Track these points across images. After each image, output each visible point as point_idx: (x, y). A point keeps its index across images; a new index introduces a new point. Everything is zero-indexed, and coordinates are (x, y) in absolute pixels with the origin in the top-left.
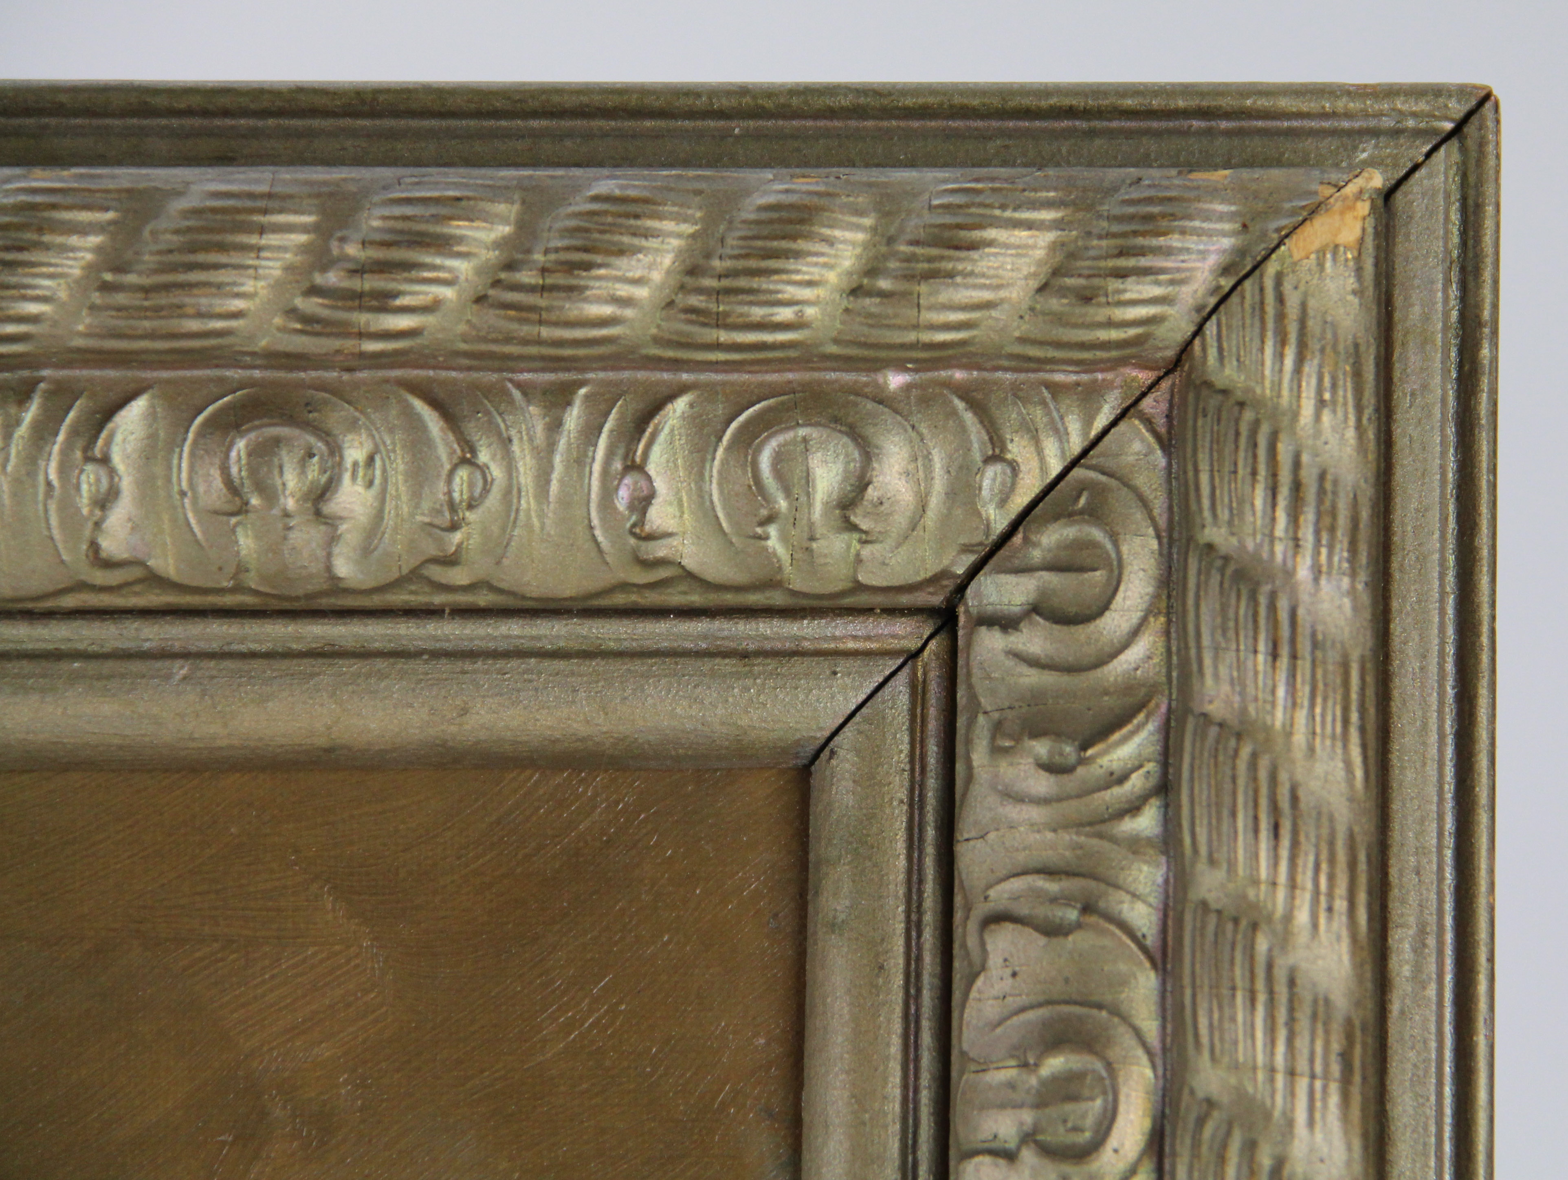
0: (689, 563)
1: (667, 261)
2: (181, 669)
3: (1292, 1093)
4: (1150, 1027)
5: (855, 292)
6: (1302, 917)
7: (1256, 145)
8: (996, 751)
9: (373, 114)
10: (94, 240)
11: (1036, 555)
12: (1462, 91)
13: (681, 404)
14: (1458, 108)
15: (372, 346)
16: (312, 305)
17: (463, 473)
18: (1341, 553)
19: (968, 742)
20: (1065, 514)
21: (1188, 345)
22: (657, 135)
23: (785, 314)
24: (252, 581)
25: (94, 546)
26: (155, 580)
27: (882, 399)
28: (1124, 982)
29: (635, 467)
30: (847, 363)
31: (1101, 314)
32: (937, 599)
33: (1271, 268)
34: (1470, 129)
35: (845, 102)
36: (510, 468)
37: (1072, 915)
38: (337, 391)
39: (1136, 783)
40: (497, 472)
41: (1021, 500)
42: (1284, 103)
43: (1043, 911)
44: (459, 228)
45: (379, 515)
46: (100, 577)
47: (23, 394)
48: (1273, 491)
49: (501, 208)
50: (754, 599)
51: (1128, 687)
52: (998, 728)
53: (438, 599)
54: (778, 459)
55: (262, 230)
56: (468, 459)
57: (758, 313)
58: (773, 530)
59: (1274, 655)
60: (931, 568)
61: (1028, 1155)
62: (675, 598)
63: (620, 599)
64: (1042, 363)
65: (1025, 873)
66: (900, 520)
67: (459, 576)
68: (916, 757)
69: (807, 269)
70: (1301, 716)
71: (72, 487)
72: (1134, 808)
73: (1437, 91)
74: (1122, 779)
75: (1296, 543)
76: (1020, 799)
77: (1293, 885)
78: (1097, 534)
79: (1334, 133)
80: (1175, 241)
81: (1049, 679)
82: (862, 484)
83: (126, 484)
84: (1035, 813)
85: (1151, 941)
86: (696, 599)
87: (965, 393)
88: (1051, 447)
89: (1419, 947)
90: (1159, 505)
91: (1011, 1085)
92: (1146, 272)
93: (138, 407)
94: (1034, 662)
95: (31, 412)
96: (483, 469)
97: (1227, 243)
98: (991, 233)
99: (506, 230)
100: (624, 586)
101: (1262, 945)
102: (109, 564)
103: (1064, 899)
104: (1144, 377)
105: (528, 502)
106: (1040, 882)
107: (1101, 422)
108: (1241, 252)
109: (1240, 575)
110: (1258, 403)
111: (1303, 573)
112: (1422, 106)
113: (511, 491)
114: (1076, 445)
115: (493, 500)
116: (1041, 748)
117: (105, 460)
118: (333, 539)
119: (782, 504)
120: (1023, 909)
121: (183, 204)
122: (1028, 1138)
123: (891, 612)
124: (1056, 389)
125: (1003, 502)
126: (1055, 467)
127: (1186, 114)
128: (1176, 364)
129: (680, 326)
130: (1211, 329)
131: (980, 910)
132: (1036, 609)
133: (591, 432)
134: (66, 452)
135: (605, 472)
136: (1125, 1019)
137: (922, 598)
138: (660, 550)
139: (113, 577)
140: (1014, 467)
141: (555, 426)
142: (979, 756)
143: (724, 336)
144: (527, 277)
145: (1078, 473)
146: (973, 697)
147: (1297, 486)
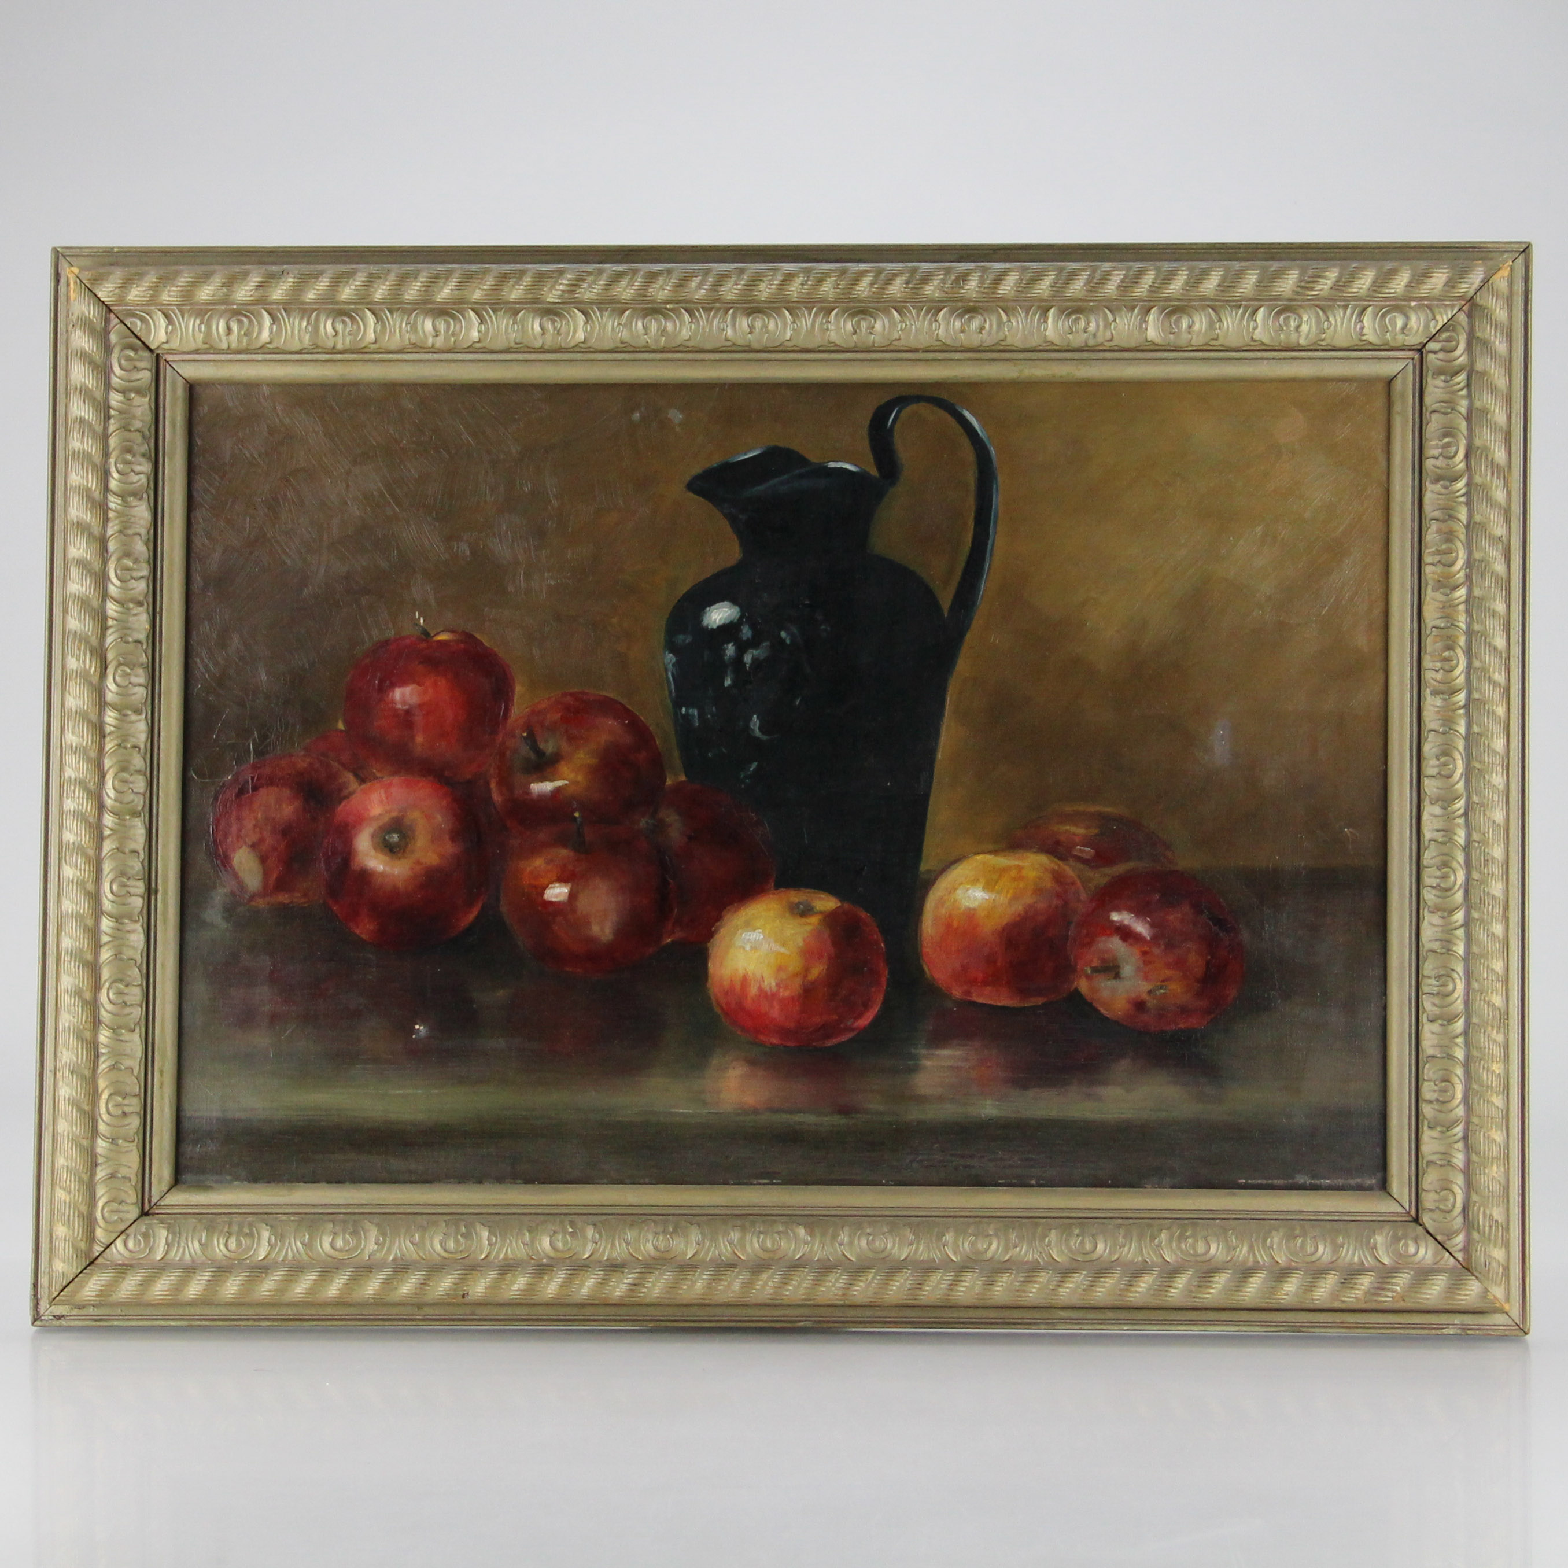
0: (1371, 340)
1: (1369, 280)
2: (1265, 362)
3: (1495, 445)
4: (1465, 433)
5: (1407, 286)
6: (1497, 411)
7: (1483, 255)
8: (1433, 378)
9: (1301, 248)
10: (1255, 277)
11: (1441, 338)
12: (1525, 243)
13: (1370, 309)
14: (1524, 246)
15: (1309, 298)
16: (1299, 289)
17: (1326, 323)
18: (1505, 339)
19: (1427, 376)
20: (1447, 330)
21: (1472, 297)
22: (1361, 252)
23: (1393, 291)
24: (1283, 344)
25: (1252, 338)
26: (1263, 344)
27: (1411, 308)
28: (1460, 424)
29: (1361, 321)
30: (1405, 300)
31: (1456, 291)
32: (1419, 347)
33: (1490, 282)
34: (1527, 251)
35: (1399, 245)
36: (1336, 322)
37: (1449, 411)
38: (1301, 306)
39: (1462, 385)
40: (1333, 322)
41: (1438, 328)
42: (1489, 245)
43: (1443, 410)
44: (1327, 274)
45: (1309, 331)
46: (1252, 343)
47: (1239, 307)
48: (1491, 326)
49: (1335, 270)
50: (1382, 347)
51: (1460, 366)
52: (1433, 374)
53: (1318, 348)
54: (1390, 319)
55: (1288, 274)
56: (1328, 320)
57: (1387, 291)
58: (1388, 334)
59: (1492, 359)
60: (1419, 341)
61: (1441, 458)
62: (1367, 347)
63: (1355, 348)
64: (1443, 300)
65: (1439, 402)
66: (1414, 332)
67: (1323, 343)
68: (1414, 379)
69: (1397, 282)
70: (1497, 371)
71: (1248, 325)
72: (1462, 390)
73: (1520, 243)
74: (1459, 384)
75: (1496, 337)
76: (1438, 388)
77: (1495, 404)
78: (1453, 334)
79: (1499, 251)
80: (1471, 276)
81: (1444, 363)
82: (1406, 325)
83: (1259, 325)
84: (1441, 390)
85: (1465, 415)
86: (1370, 347)
87: (1428, 306)
88: (1445, 317)
89: (1516, 416)
90: (1467, 328)
91: (1437, 444)
92: (1465, 282)
93: (1262, 309)
94: (1442, 361)
95: (1241, 311)
96: (1330, 322)
97: (1482, 276)
98: (1434, 274)
99: (1336, 274)
100: (1357, 345)
101: (1489, 416)
102: (1255, 341)
103: (1448, 408)
104: (1463, 303)
105: (1339, 328)
106: (1442, 404)
107: (1455, 312)
108: (1485, 278)
109: (1484, 343)
110: (1488, 308)
111: (1497, 343)
112: (1517, 246)
113: (1336, 326)
114: (1450, 316)
115: (1332, 328)
116: (1443, 377)
117: (1255, 320)
118: (1300, 336)
119: (1390, 328)
120: (1439, 409)
121: (1272, 269)
122: (1441, 455)
123: (1410, 350)
124: (1446, 306)
125: (1435, 328)
126: (1446, 321)
127: (1469, 248)
128: (1470, 300)
129: (1371, 293)
130: (1478, 294)
131: (1430, 410)
132: (1441, 350)
133: (1352, 314)
134: (1248, 319)
135: (1355, 322)
136: (1460, 431)
137: (1416, 347)
138: (1364, 338)
139: (1256, 343)
140: (1437, 321)
141: (1345, 313)
142: (1429, 379)
143: (1380, 295)
144: (1341, 284)
145: (1450, 322)
146: (1427, 367)
147: (1496, 325)
